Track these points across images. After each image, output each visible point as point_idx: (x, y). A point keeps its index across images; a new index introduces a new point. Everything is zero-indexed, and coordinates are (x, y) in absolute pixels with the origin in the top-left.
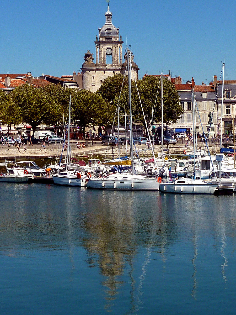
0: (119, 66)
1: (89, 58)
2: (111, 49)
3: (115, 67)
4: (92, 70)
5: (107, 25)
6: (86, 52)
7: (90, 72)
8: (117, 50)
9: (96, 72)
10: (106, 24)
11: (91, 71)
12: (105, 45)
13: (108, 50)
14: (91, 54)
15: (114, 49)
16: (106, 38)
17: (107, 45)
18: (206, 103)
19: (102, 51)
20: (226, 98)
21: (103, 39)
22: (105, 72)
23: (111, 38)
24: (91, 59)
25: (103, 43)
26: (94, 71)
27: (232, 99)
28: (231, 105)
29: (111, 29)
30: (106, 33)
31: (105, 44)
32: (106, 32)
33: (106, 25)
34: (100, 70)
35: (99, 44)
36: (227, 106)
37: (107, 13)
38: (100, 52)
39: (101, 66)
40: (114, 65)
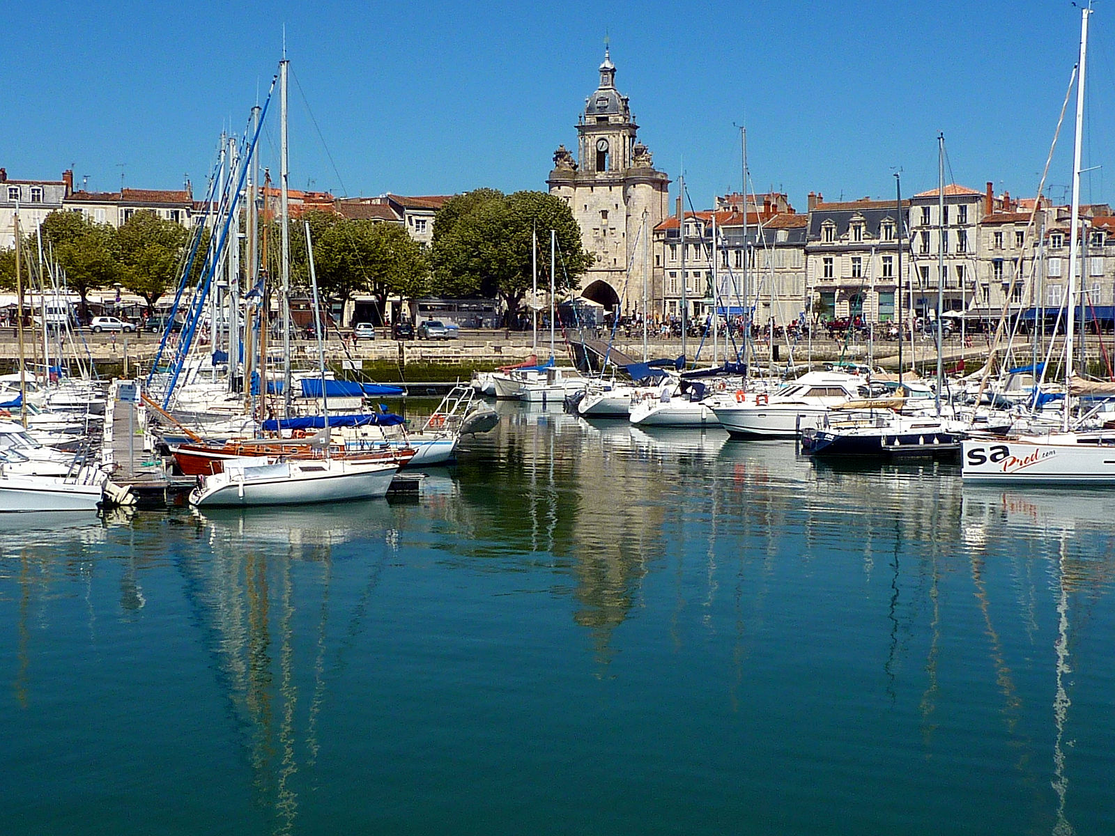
0: (621, 177)
1: (563, 160)
2: (606, 141)
3: (614, 177)
4: (565, 184)
5: (602, 91)
6: (558, 149)
7: (559, 188)
8: (618, 142)
9: (577, 188)
10: (600, 89)
11: (561, 187)
12: (595, 133)
13: (600, 143)
14: (566, 153)
15: (612, 140)
16: (598, 119)
17: (598, 133)
18: (783, 252)
19: (590, 145)
20: (825, 242)
21: (591, 120)
22: (594, 188)
23: (607, 119)
24: (567, 162)
25: (591, 128)
26: (568, 187)
27: (837, 243)
28: (833, 257)
29: (607, 100)
30: (598, 107)
31: (593, 131)
32: (598, 105)
33: (600, 91)
34: (583, 184)
35: (583, 129)
36: (827, 259)
37: (602, 66)
38: (585, 147)
39: (587, 175)
40: (611, 175)
